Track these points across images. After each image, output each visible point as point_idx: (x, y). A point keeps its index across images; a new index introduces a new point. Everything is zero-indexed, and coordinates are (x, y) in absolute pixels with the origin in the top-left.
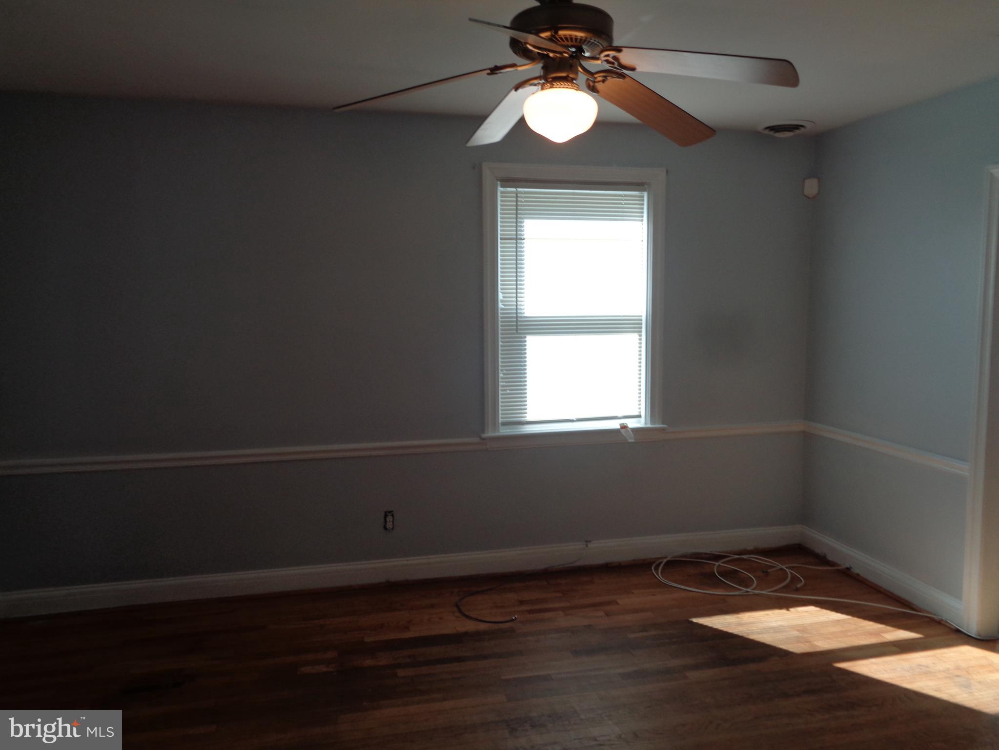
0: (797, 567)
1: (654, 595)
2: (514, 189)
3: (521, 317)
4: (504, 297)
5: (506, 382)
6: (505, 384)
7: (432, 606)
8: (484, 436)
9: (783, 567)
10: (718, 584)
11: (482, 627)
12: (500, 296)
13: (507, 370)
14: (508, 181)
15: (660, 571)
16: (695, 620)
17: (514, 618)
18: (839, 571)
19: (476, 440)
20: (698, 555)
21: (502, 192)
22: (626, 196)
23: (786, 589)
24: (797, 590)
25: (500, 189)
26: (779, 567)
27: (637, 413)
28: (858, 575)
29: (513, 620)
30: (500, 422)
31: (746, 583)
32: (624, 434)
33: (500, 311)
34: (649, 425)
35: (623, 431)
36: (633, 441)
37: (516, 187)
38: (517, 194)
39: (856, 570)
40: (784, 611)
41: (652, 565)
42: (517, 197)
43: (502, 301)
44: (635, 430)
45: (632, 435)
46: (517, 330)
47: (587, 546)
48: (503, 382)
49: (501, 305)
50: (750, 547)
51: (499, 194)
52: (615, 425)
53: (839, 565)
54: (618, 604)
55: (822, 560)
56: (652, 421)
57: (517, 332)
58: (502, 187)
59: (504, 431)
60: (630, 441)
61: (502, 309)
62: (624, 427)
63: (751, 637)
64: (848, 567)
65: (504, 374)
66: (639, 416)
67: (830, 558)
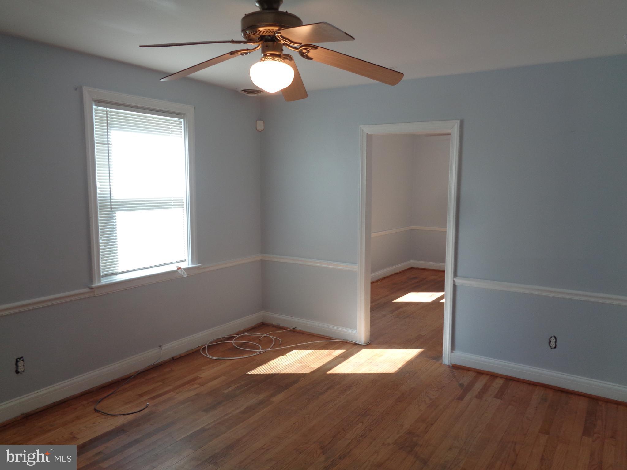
0: (271, 333)
1: (216, 367)
2: (105, 109)
3: (113, 200)
4: (101, 185)
5: (104, 246)
6: (103, 247)
7: (78, 418)
8: (94, 286)
9: (266, 335)
10: (242, 352)
11: (130, 418)
12: (98, 185)
13: (104, 237)
14: (100, 102)
15: (208, 354)
16: (250, 373)
17: (147, 405)
18: (290, 331)
19: (86, 290)
20: (219, 340)
21: (95, 110)
22: (172, 120)
23: (275, 346)
24: (280, 345)
25: (94, 107)
26: (264, 336)
27: (183, 259)
28: (300, 330)
29: (147, 407)
30: (101, 275)
31: (255, 347)
32: (180, 273)
33: (98, 195)
34: (191, 266)
35: (179, 271)
36: (187, 276)
37: (106, 107)
38: (107, 112)
39: (298, 328)
40: (284, 356)
41: (200, 351)
42: (107, 114)
43: (99, 188)
44: (186, 269)
45: (185, 273)
46: (111, 208)
47: (161, 349)
48: (102, 246)
49: (98, 191)
50: (242, 329)
51: (94, 111)
52: (173, 268)
53: (288, 328)
54: (201, 378)
55: (278, 327)
56: (193, 263)
57: (111, 210)
58: (96, 105)
59: (105, 281)
60: (185, 276)
61: (99, 194)
62: (179, 268)
63: (283, 372)
64: (294, 327)
65: (103, 240)
66: (185, 261)
67: (282, 325)
